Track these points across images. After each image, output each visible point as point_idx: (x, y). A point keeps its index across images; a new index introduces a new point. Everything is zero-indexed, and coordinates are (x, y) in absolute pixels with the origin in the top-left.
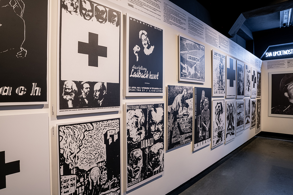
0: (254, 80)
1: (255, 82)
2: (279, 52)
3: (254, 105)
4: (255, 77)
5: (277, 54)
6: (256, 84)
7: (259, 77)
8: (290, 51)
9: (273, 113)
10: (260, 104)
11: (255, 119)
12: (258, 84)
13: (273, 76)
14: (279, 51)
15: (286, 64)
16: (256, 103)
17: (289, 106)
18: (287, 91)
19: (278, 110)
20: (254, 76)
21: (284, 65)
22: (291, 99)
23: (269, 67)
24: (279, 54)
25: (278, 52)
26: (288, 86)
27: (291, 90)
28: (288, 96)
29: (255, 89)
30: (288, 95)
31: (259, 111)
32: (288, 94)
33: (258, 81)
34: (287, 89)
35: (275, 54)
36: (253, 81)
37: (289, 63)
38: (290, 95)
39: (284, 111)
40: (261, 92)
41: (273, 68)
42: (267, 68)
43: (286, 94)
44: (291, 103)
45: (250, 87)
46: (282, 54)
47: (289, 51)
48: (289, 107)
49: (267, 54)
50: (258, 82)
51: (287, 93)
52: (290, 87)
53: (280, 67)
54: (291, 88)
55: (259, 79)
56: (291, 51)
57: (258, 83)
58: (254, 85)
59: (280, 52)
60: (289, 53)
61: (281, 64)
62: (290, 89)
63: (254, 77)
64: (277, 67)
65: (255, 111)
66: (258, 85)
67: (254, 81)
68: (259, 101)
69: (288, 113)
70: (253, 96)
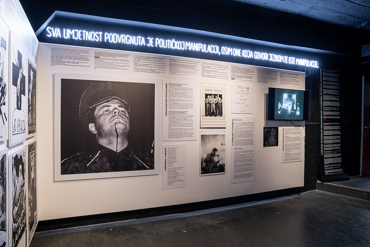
0: (19, 83)
1: (22, 92)
2: (76, 33)
3: (21, 166)
4: (23, 77)
5: (71, 36)
6: (25, 99)
7: (32, 78)
8: (97, 34)
9: (64, 171)
10: (35, 156)
11: (23, 211)
12: (29, 99)
13: (65, 82)
14: (76, 30)
15: (92, 59)
16: (26, 159)
17: (99, 153)
18: (94, 120)
19: (77, 164)
20: (21, 71)
21: (88, 60)
22: (102, 138)
23: (56, 60)
24: (76, 36)
25: (73, 31)
26: (95, 108)
27: (102, 119)
28: (96, 132)
29: (23, 115)
30: (96, 129)
31: (33, 176)
32: (95, 126)
33: (29, 91)
34: (94, 116)
35: (68, 33)
36: (15, 84)
37: (98, 57)
38: (99, 128)
39: (88, 165)
40: (35, 122)
41: (63, 63)
42: (50, 63)
43: (92, 127)
44: (102, 146)
45: (4, 104)
46: (82, 37)
47: (95, 34)
48: (98, 155)
49: (51, 31)
50: (30, 93)
51: (93, 124)
52: (99, 112)
53: (80, 64)
54: (101, 112)
55: (31, 86)
56: (99, 35)
57: (30, 97)
58: (19, 100)
59: (79, 32)
60: (96, 38)
61: (81, 58)
62: (100, 115)
63: (20, 75)
64: (74, 62)
65: (23, 186)
66: (29, 103)
67: (19, 87)
68: (32, 148)
69: (97, 168)
70: (14, 140)
